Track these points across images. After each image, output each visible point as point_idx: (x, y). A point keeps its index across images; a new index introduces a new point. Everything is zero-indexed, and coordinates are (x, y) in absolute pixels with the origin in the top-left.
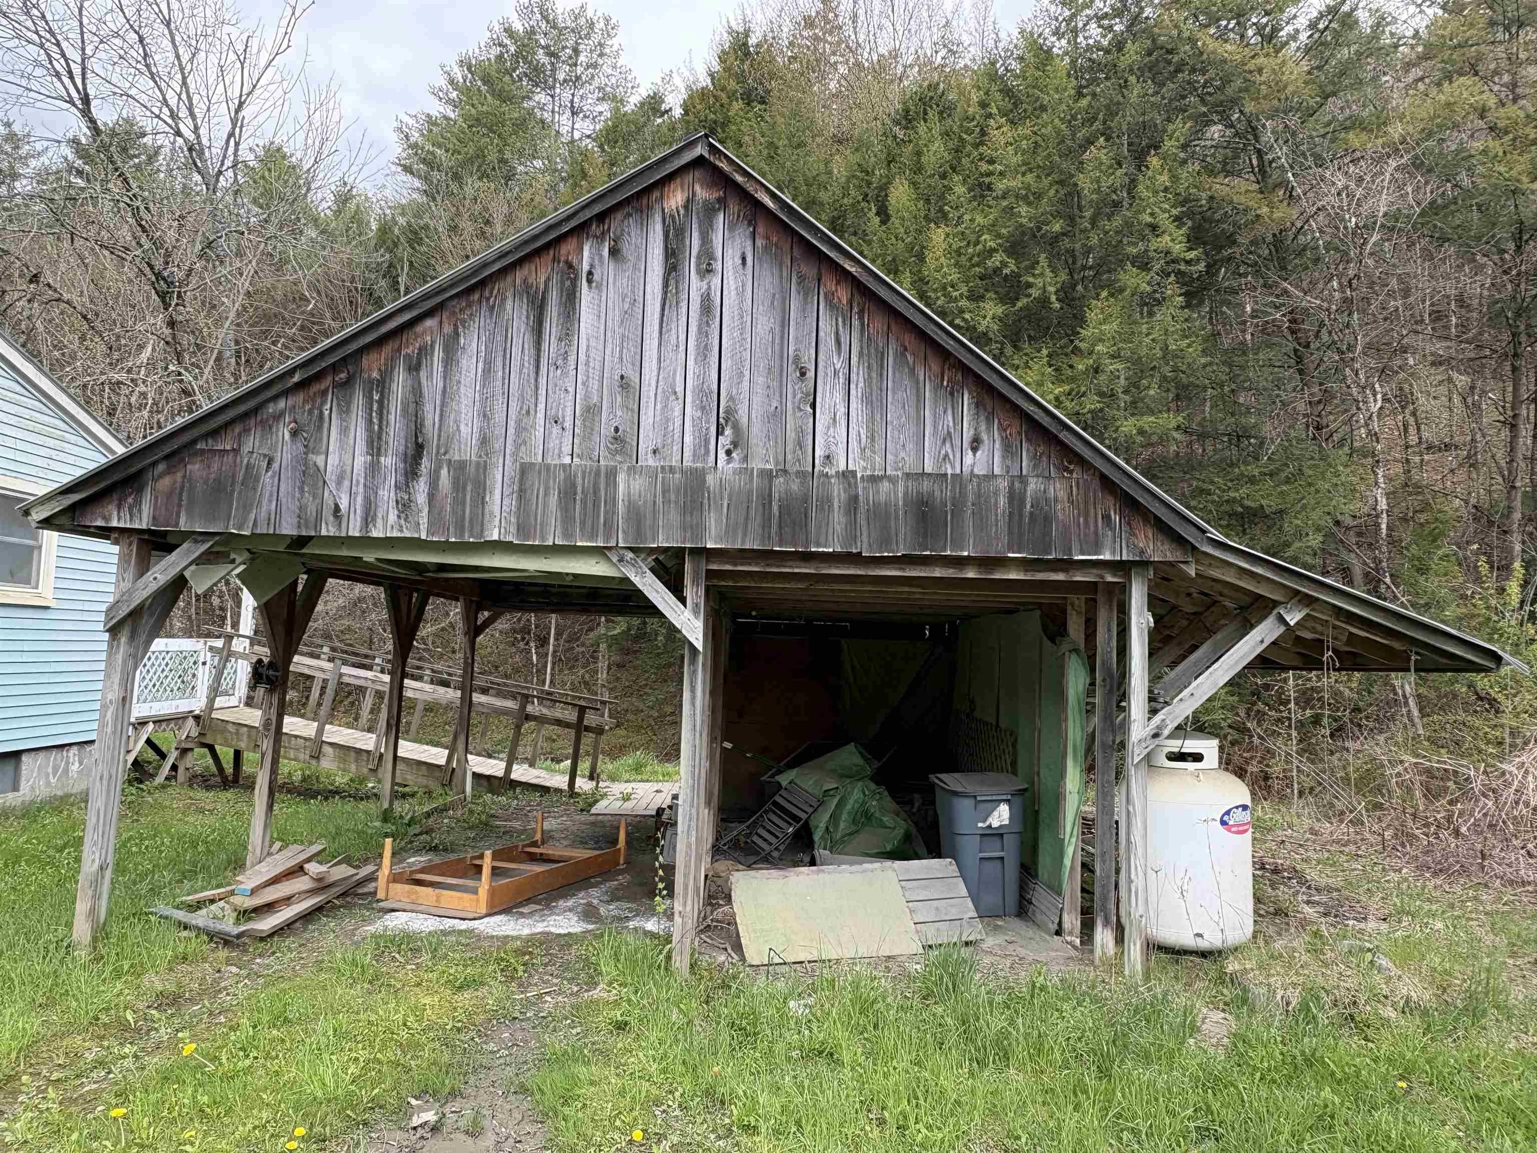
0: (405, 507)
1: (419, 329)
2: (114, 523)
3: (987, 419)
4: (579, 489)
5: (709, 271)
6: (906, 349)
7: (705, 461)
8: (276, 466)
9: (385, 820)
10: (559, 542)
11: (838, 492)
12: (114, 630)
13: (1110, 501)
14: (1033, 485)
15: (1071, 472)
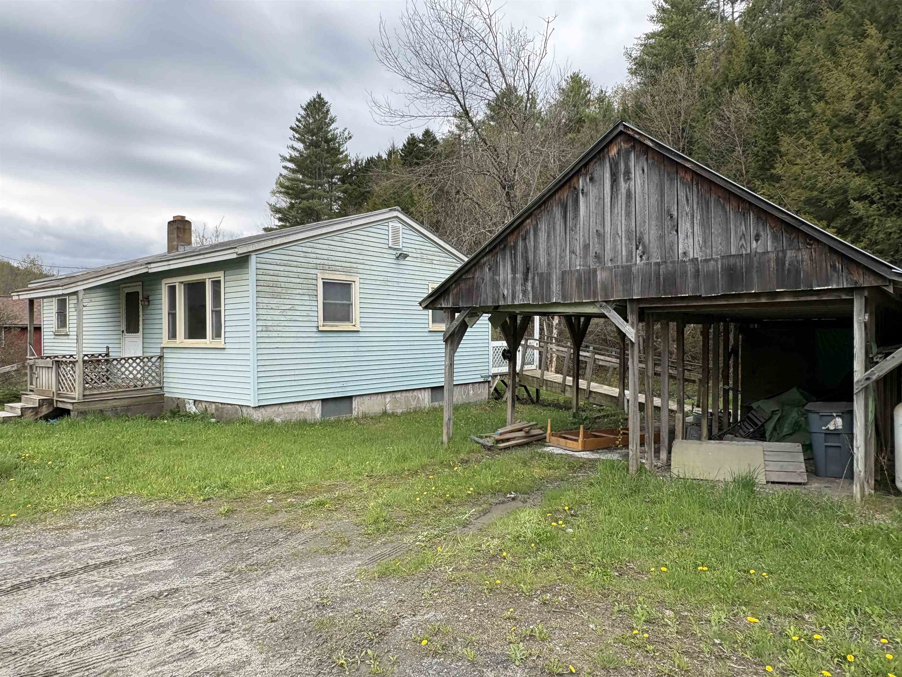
0: (525, 292)
1: (525, 224)
2: (443, 306)
3: (763, 224)
4: (583, 279)
5: (628, 179)
6: (719, 197)
7: (631, 262)
8: (485, 281)
9: (574, 417)
10: (577, 301)
11: (690, 268)
12: (446, 341)
13: (835, 257)
14: (790, 254)
15: (811, 245)
